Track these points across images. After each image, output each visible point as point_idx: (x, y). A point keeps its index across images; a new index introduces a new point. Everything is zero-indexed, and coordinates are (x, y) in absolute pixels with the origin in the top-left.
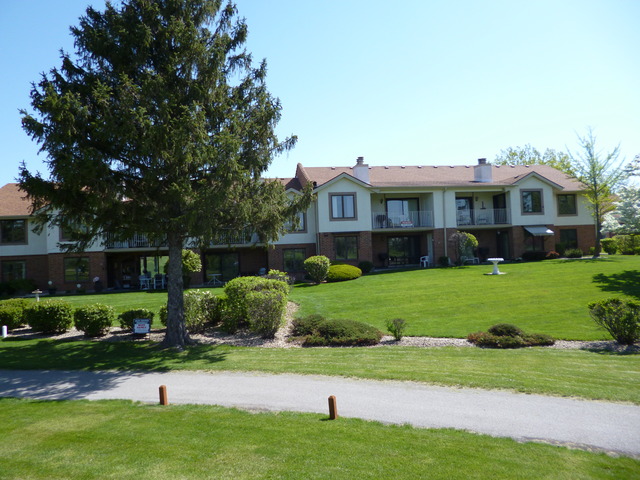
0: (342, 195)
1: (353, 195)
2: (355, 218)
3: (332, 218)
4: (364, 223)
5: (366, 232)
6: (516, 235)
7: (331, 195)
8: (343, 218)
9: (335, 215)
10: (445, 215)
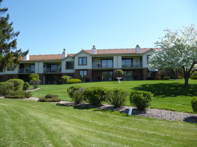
0: (83, 58)
1: (86, 57)
2: (86, 65)
3: (79, 65)
4: (89, 66)
5: (90, 69)
6: (144, 71)
7: (79, 58)
8: (83, 65)
9: (80, 63)
10: (118, 64)
